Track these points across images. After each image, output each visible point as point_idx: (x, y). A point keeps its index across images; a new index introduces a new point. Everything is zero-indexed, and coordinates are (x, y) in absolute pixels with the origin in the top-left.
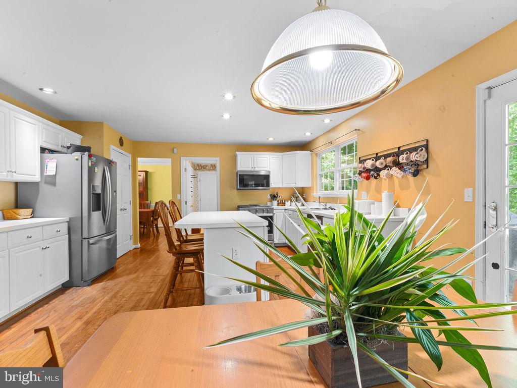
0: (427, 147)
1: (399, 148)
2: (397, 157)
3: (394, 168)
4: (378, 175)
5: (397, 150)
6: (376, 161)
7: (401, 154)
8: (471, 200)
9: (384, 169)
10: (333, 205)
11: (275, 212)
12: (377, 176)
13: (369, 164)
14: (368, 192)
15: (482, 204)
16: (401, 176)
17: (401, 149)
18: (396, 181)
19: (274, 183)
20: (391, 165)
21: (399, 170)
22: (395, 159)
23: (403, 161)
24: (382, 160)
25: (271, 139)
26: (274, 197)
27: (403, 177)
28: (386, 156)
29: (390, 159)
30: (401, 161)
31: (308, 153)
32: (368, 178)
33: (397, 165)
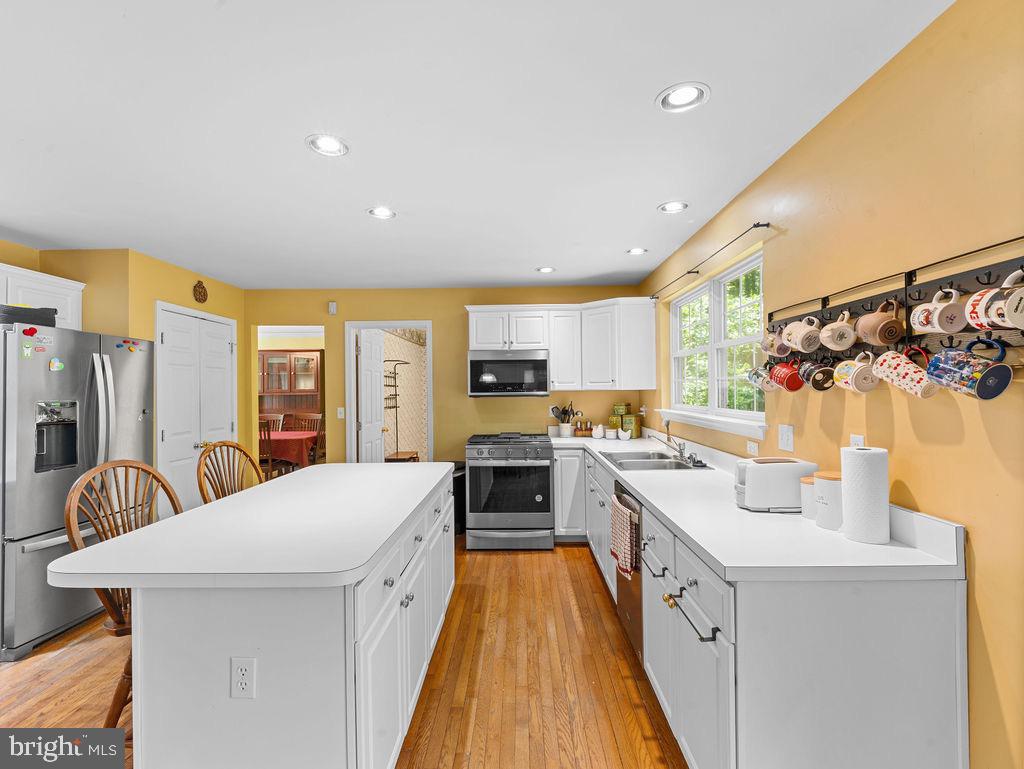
1: (910, 276)
2: (903, 313)
3: (891, 354)
4: (829, 375)
5: (901, 284)
6: (823, 324)
7: (921, 300)
9: (850, 354)
11: (556, 455)
12: (826, 380)
13: (796, 335)
14: (798, 428)
16: (919, 389)
17: (920, 279)
18: (900, 409)
19: (559, 380)
20: (875, 341)
21: (912, 367)
22: (894, 319)
23: (928, 329)
24: (841, 324)
25: (546, 270)
26: (564, 414)
27: (926, 393)
28: (857, 310)
29: (871, 321)
30: (918, 329)
31: (646, 299)
32: (793, 384)
33: (902, 341)
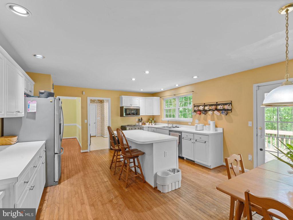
0: (231, 103)
1: (217, 103)
6: (205, 107)
7: (219, 105)
8: (251, 126)
9: (209, 110)
10: (178, 126)
12: (206, 114)
13: (201, 108)
14: (199, 120)
15: (256, 127)
19: (142, 113)
20: (213, 109)
21: (218, 112)
22: (215, 107)
24: (208, 107)
25: (142, 90)
26: (140, 120)
28: (210, 105)
29: (213, 107)
31: (158, 98)
32: (200, 114)
33: (217, 110)
